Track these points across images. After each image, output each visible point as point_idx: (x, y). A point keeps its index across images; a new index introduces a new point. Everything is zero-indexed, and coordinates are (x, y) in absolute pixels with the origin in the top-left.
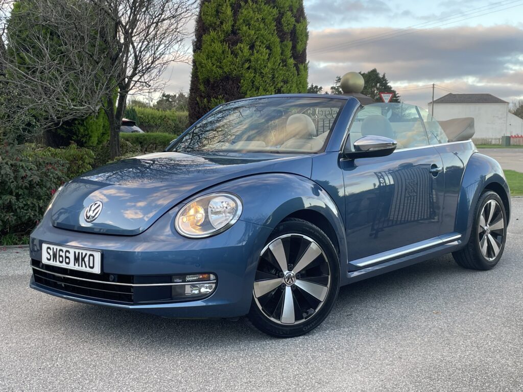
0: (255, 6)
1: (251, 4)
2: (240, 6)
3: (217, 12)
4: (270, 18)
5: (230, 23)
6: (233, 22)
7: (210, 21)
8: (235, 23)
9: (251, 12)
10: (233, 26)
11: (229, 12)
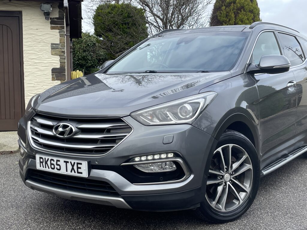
0: (245, 13)
1: (243, 12)
2: (238, 13)
3: (226, 15)
4: (251, 18)
5: (234, 20)
6: (235, 20)
7: (223, 20)
8: (236, 20)
9: (243, 15)
10: (235, 22)
11: (233, 15)
